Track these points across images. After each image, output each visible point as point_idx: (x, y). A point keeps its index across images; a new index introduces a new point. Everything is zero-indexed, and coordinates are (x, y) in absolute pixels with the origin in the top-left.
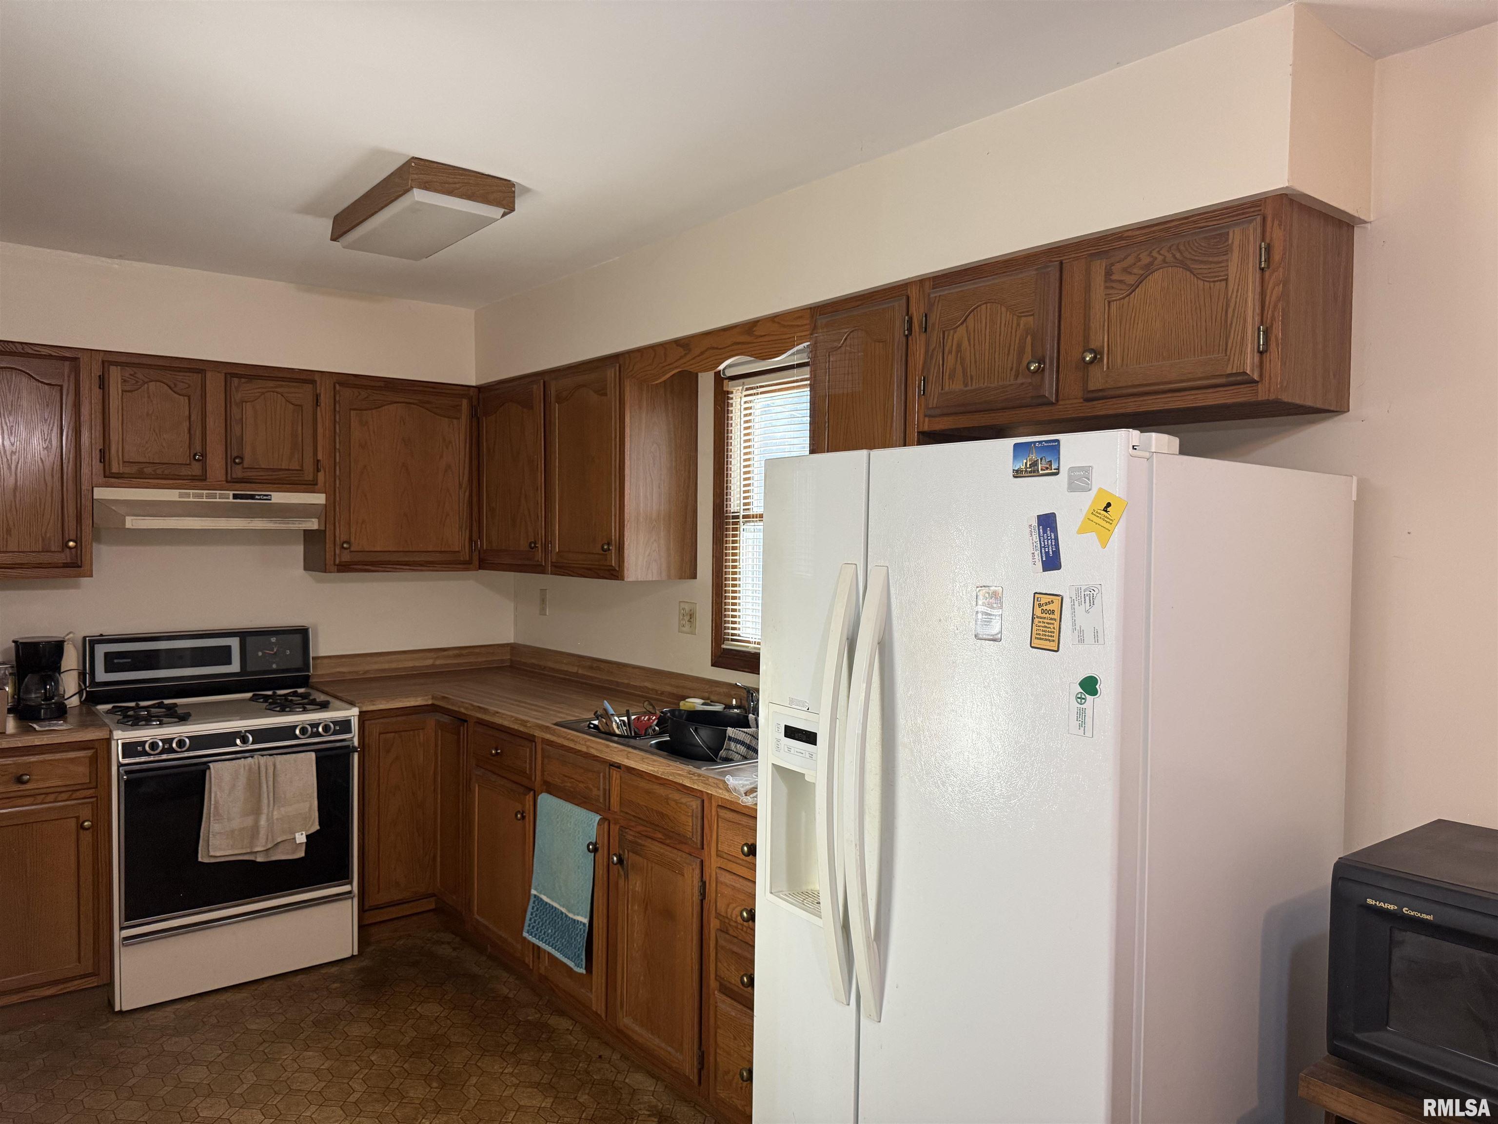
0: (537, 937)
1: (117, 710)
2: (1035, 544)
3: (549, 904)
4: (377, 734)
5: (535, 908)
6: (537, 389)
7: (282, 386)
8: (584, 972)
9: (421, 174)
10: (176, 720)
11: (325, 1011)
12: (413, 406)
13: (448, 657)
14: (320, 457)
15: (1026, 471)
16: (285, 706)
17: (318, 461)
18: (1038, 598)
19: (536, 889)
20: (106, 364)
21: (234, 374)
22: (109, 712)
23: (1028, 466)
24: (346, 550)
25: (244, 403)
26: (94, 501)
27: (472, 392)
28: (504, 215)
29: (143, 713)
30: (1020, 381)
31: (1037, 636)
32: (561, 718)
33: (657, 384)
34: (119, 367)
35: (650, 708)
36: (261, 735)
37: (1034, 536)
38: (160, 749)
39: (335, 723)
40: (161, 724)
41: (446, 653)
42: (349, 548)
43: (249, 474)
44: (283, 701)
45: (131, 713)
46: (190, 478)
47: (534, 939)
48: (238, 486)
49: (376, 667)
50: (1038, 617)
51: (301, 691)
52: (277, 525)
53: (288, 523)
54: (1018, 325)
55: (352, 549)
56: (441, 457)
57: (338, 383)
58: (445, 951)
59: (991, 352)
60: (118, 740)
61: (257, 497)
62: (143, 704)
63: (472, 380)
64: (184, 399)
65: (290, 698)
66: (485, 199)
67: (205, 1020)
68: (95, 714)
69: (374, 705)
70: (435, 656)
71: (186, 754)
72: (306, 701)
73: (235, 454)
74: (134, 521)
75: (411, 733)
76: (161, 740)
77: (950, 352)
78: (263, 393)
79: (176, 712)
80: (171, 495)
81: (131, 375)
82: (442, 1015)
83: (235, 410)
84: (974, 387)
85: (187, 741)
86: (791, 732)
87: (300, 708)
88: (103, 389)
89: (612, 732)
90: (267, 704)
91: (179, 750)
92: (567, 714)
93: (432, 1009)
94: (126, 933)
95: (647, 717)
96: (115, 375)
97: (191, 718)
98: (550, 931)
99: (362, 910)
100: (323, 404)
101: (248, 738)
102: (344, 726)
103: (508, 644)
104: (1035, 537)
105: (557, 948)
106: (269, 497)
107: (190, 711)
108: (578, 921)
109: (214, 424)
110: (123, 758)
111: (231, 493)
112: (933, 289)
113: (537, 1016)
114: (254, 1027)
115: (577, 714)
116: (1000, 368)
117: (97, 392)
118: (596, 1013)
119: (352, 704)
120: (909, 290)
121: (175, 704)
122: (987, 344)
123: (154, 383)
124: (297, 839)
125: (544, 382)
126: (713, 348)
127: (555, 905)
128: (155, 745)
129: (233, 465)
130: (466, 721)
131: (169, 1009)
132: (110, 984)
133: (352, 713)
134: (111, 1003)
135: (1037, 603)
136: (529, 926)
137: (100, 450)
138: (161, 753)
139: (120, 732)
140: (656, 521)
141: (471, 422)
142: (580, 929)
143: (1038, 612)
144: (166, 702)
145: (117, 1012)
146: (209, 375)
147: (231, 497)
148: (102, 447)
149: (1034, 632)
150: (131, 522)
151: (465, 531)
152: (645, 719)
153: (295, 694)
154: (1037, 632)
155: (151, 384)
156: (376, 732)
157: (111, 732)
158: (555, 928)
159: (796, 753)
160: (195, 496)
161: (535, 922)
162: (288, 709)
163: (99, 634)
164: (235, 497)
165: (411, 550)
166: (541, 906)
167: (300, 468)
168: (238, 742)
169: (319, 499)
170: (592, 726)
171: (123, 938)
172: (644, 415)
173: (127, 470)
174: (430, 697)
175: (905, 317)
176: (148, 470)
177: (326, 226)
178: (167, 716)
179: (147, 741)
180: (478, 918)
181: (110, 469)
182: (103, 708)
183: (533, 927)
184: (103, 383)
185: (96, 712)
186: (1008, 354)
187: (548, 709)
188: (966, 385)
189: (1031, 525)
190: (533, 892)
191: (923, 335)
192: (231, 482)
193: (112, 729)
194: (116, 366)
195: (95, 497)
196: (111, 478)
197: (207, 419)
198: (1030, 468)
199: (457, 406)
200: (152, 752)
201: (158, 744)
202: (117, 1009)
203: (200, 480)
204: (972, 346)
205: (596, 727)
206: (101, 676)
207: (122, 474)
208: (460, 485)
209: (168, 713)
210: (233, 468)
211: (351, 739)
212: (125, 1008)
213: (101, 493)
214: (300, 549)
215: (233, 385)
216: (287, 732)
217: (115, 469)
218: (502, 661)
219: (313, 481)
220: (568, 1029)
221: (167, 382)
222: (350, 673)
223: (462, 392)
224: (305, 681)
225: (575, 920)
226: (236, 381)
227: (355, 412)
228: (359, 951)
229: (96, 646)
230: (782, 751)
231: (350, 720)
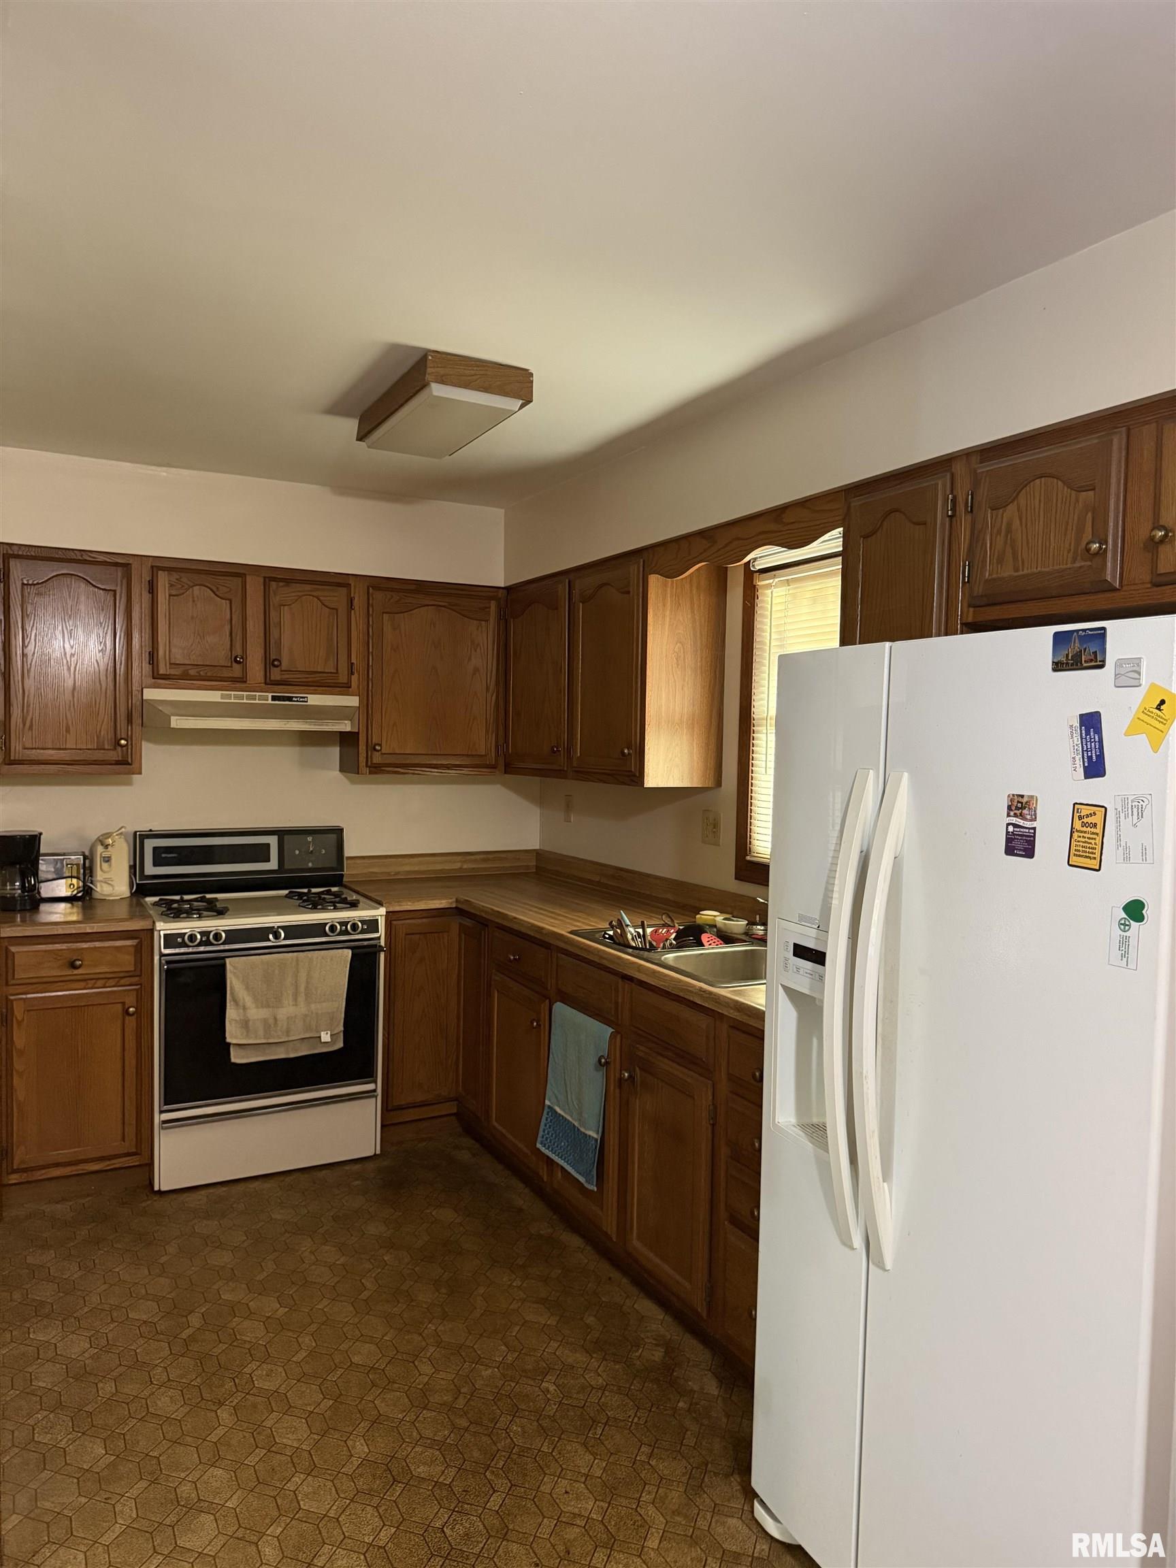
0: (550, 1149)
1: (162, 902)
2: (1076, 747)
3: (563, 1116)
4: (404, 935)
5: (549, 1120)
6: (562, 589)
7: (318, 590)
8: (595, 1189)
9: (438, 367)
10: (215, 914)
11: (345, 1208)
12: (443, 608)
13: (475, 861)
14: (354, 660)
15: (1067, 663)
16: (316, 904)
17: (352, 664)
18: (1078, 809)
19: (550, 1100)
20: (155, 569)
21: (272, 577)
22: (155, 904)
23: (1070, 658)
24: (377, 753)
25: (282, 607)
26: (144, 702)
27: (501, 594)
28: (522, 407)
29: (186, 906)
30: (1077, 565)
31: (1076, 853)
32: (577, 926)
33: (682, 579)
34: (166, 572)
35: (668, 921)
36: (292, 931)
37: (1075, 739)
38: (198, 941)
39: (363, 922)
40: (200, 917)
41: (473, 857)
42: (381, 750)
43: (286, 676)
44: (317, 899)
45: (175, 905)
46: (230, 680)
47: (547, 1151)
48: (276, 688)
49: (407, 868)
50: (1077, 831)
51: (334, 889)
52: (312, 727)
53: (322, 725)
54: (1077, 500)
55: (383, 751)
56: (470, 659)
57: (372, 587)
58: (464, 1156)
59: (1045, 530)
60: (160, 931)
61: (294, 699)
62: (186, 897)
63: (500, 581)
64: (226, 604)
65: (323, 896)
66: (503, 391)
67: (234, 1206)
68: (141, 905)
69: (401, 905)
70: (463, 860)
71: (222, 947)
72: (337, 899)
73: (273, 657)
74: (178, 721)
75: (436, 935)
76: (199, 932)
77: (999, 532)
78: (300, 597)
79: (216, 906)
80: (214, 696)
81: (177, 579)
82: (456, 1221)
83: (273, 614)
84: (1025, 572)
85: (224, 935)
86: (801, 951)
87: (331, 906)
88: (152, 593)
89: (627, 943)
90: (301, 901)
91: (216, 943)
92: (583, 923)
93: (447, 1215)
94: (165, 1116)
95: (665, 930)
96: (163, 580)
97: (228, 913)
98: (563, 1144)
99: (386, 1109)
100: (357, 608)
101: (280, 933)
102: (372, 925)
103: (534, 850)
104: (1077, 740)
105: (569, 1162)
106: (306, 700)
107: (228, 906)
108: (590, 1136)
109: (254, 627)
110: (164, 948)
111: (270, 695)
112: (981, 463)
113: (549, 1231)
114: (279, 1217)
115: (594, 924)
116: (1056, 550)
117: (146, 597)
118: (606, 1233)
119: (381, 904)
120: (953, 467)
121: (216, 898)
122: (1041, 523)
123: (198, 587)
124: (322, 1038)
125: (569, 582)
126: (738, 539)
127: (569, 1118)
128: (219, 937)
129: (272, 667)
130: (487, 926)
131: (203, 1192)
132: (150, 1165)
133: (380, 913)
134: (151, 1184)
135: (1076, 815)
136: (543, 1137)
137: (150, 652)
138: (199, 945)
139: (162, 924)
140: (678, 725)
141: (499, 625)
142: (592, 1145)
143: (1078, 824)
144: (208, 896)
145: (156, 1191)
146: (249, 578)
147: (270, 698)
148: (151, 649)
149: (1073, 848)
150: (176, 722)
151: (492, 735)
152: (663, 932)
153: (329, 892)
154: (1077, 848)
155: (195, 588)
156: (402, 932)
157: (154, 922)
158: (568, 1142)
159: (805, 974)
160: (236, 697)
161: (548, 1134)
162: (319, 907)
163: (148, 830)
164: (274, 698)
165: (439, 753)
166: (554, 1118)
167: (335, 671)
168: (271, 937)
169: (353, 701)
170: (607, 936)
171: (163, 1121)
172: (668, 613)
173: (173, 672)
174: (454, 900)
175: (948, 496)
176: (192, 672)
177: (351, 426)
178: (207, 909)
179: (186, 933)
180: (496, 1124)
181: (158, 671)
182: (150, 900)
183: (547, 1139)
184: (152, 588)
185: (144, 903)
186: (1065, 535)
187: (566, 917)
188: (1016, 570)
189: (1072, 726)
190: (547, 1102)
191: (969, 517)
192: (269, 683)
193: (155, 920)
194: (164, 570)
195: (144, 698)
196: (159, 678)
197: (248, 623)
198: (1071, 660)
199: (487, 608)
200: (191, 944)
201: (196, 936)
202: (156, 1188)
203: (239, 682)
204: (1024, 526)
205: (611, 937)
206: (150, 869)
207: (169, 675)
208: (488, 689)
209: (209, 906)
210: (272, 670)
211: (379, 938)
212: (164, 1188)
213: (150, 694)
214: (336, 751)
215: (271, 589)
216: (318, 929)
217: (162, 671)
218: (528, 867)
219: (348, 683)
220: (579, 1248)
221: (209, 585)
222: (382, 873)
223: (491, 594)
224: (338, 881)
225: (586, 1135)
226: (274, 584)
227: (388, 615)
228: (381, 1151)
229: (146, 841)
230: (790, 971)
231: (378, 920)
